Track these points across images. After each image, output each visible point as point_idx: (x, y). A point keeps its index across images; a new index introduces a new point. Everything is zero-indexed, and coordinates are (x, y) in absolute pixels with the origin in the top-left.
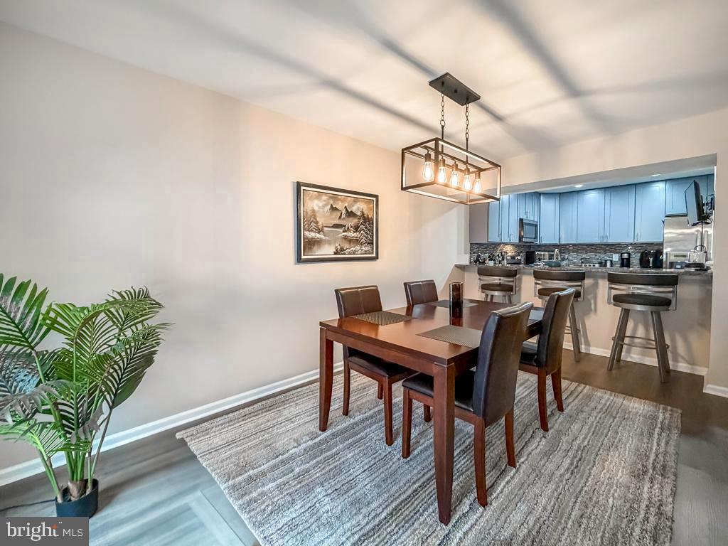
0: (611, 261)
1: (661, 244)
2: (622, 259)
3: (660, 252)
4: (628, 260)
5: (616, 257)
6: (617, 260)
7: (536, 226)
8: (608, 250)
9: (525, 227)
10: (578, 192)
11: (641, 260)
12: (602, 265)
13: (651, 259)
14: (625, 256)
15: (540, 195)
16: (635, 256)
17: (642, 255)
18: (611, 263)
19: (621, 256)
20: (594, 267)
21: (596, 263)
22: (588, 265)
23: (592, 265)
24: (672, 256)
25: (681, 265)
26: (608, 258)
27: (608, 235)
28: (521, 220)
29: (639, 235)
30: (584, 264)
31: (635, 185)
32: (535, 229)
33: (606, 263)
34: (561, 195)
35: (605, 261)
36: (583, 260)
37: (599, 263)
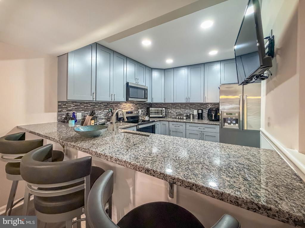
0: (193, 114)
1: (218, 104)
2: (199, 114)
3: (217, 110)
4: (202, 114)
5: (195, 112)
6: (196, 114)
7: (145, 90)
8: (192, 107)
9: (131, 89)
10: (174, 68)
11: (208, 115)
12: (188, 117)
13: (213, 114)
14: (200, 112)
15: (152, 69)
16: (205, 112)
17: (208, 111)
18: (193, 116)
19: (198, 111)
20: (183, 119)
21: (184, 116)
22: (180, 117)
23: (182, 117)
24: (224, 113)
25: (230, 121)
26: (191, 113)
27: (190, 98)
28: (127, 84)
29: (207, 97)
30: (178, 117)
31: (204, 64)
32: (145, 92)
33: (190, 116)
34: (165, 71)
35: (190, 114)
36: (178, 114)
37: (186, 116)
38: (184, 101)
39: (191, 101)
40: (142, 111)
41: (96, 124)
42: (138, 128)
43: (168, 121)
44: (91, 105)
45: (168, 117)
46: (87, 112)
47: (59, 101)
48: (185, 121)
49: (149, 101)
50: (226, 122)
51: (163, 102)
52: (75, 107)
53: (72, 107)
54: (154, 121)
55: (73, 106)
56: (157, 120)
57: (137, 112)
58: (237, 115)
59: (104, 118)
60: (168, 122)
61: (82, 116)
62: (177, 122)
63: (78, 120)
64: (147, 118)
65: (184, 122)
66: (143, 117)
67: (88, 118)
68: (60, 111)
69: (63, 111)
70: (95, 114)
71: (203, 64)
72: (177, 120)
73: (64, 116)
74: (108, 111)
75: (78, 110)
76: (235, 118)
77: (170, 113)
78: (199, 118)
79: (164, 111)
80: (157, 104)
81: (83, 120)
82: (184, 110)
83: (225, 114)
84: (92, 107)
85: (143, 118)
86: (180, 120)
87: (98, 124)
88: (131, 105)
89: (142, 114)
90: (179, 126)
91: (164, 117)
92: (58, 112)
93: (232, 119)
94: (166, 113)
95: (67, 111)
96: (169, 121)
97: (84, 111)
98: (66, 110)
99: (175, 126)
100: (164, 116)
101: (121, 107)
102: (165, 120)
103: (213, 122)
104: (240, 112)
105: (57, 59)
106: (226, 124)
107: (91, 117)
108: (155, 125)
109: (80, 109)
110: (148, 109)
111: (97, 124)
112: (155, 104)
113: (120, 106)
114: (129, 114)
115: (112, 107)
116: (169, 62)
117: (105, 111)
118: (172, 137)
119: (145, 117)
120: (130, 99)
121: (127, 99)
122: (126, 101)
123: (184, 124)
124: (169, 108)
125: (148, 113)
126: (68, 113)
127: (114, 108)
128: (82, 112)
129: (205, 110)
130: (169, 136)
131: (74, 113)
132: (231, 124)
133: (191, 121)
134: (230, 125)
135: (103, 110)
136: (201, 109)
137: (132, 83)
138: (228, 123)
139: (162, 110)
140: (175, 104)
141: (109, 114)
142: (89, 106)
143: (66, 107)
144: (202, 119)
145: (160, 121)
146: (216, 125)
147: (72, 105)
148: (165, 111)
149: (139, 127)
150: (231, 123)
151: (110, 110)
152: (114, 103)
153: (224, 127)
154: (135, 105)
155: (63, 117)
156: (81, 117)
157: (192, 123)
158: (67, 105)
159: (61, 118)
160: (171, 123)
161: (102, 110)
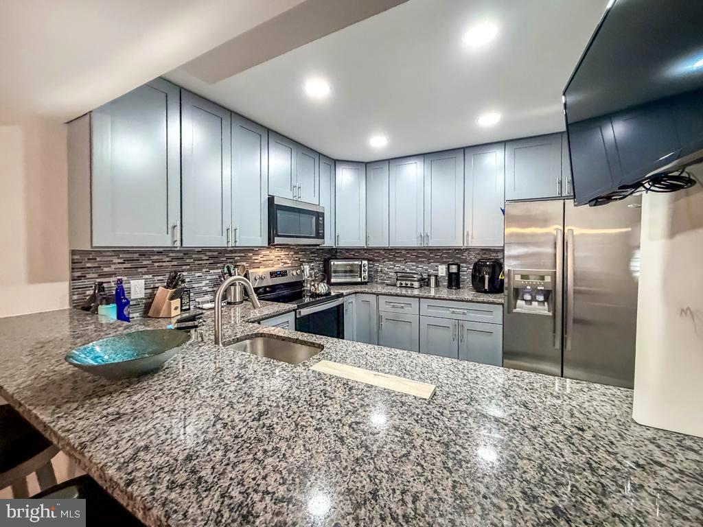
0: (436, 276)
1: (500, 250)
2: (450, 275)
3: (497, 266)
4: (457, 274)
5: (442, 270)
6: (444, 274)
7: (319, 216)
8: (433, 258)
9: (280, 214)
10: (389, 160)
11: (474, 277)
12: (424, 283)
13: (487, 276)
14: (454, 269)
15: (335, 162)
16: (465, 269)
17: (474, 268)
18: (436, 279)
19: (448, 268)
20: (412, 287)
21: (415, 281)
22: (404, 283)
23: (409, 283)
24: (516, 276)
25: (531, 295)
26: (432, 271)
27: (429, 234)
28: (271, 200)
29: (470, 233)
30: (399, 282)
31: (464, 150)
32: (317, 220)
33: (429, 280)
34: (367, 166)
35: (428, 275)
36: (399, 275)
37: (419, 281)
38: (414, 243)
39: (433, 243)
40: (312, 269)
41: (187, 307)
42: (298, 317)
43: (374, 294)
44: (173, 259)
45: (376, 282)
46: (160, 278)
47: (73, 251)
48: (416, 292)
49: (328, 242)
50: (520, 298)
51: (363, 245)
52: (125, 266)
53: (116, 263)
54: (341, 295)
55: (119, 263)
56: (348, 291)
57: (298, 271)
58: (548, 279)
59: (211, 290)
60: (375, 296)
61: (145, 289)
62: (397, 295)
63: (133, 300)
64: (322, 288)
65: (414, 297)
66: (314, 285)
67: (163, 293)
68: (79, 278)
69: (88, 276)
70: (183, 281)
71: (462, 150)
72: (398, 291)
73: (90, 292)
74: (220, 271)
75: (133, 272)
76: (543, 288)
77: (381, 271)
78: (450, 286)
79: (366, 268)
80: (348, 250)
81: (151, 300)
82: (414, 264)
83: (518, 278)
84: (175, 263)
85: (313, 287)
86: (404, 292)
87: (192, 307)
88: (282, 254)
89: (311, 276)
90: (402, 307)
91: (366, 283)
92: (73, 280)
93: (536, 291)
94: (371, 271)
95: (101, 276)
96: (378, 295)
97: (151, 276)
98: (96, 275)
99: (394, 307)
100: (366, 280)
101: (256, 261)
102: (369, 291)
103: (485, 295)
104: (555, 272)
105: (65, 130)
106: (520, 302)
107: (171, 291)
108: (343, 304)
109: (140, 270)
110: (326, 263)
111: (189, 309)
112: (343, 251)
113: (253, 258)
114: (276, 276)
115: (231, 260)
116: (378, 143)
117: (211, 271)
118: (386, 350)
119: (318, 284)
120: (277, 240)
121: (270, 241)
122: (267, 246)
123: (415, 302)
124: (378, 261)
125: (326, 274)
126: (103, 283)
127: (238, 264)
128: (147, 276)
129: (464, 265)
130: (376, 347)
131: (120, 282)
132: (533, 303)
133: (432, 293)
134: (531, 304)
135: (208, 270)
136: (457, 261)
137: (284, 197)
138: (525, 300)
139: (361, 266)
140: (392, 249)
141: (222, 279)
142: (168, 259)
143: (96, 265)
144: (458, 287)
145: (356, 293)
146: (493, 303)
147: (116, 260)
148: (368, 268)
149: (302, 314)
150: (534, 299)
151: (226, 270)
152: (235, 250)
153: (514, 311)
154: (293, 253)
155: (88, 293)
156: (143, 291)
157: (434, 298)
158: (98, 259)
159: (81, 296)
160: (382, 299)
161: (204, 270)
